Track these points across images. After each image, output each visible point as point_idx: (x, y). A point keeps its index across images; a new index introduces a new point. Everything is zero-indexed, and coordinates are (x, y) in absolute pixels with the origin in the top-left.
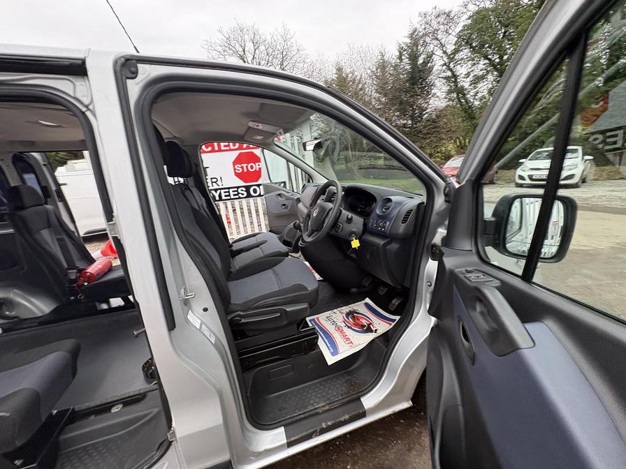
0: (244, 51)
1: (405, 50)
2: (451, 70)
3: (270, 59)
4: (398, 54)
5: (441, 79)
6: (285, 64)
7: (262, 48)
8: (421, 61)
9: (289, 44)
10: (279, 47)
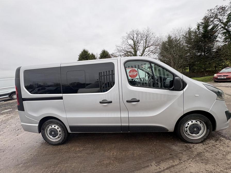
0: (133, 37)
1: (201, 25)
2: (226, 29)
3: (142, 38)
4: (197, 27)
5: (221, 34)
6: (147, 39)
7: (140, 35)
8: (210, 28)
9: (149, 32)
10: (145, 34)
